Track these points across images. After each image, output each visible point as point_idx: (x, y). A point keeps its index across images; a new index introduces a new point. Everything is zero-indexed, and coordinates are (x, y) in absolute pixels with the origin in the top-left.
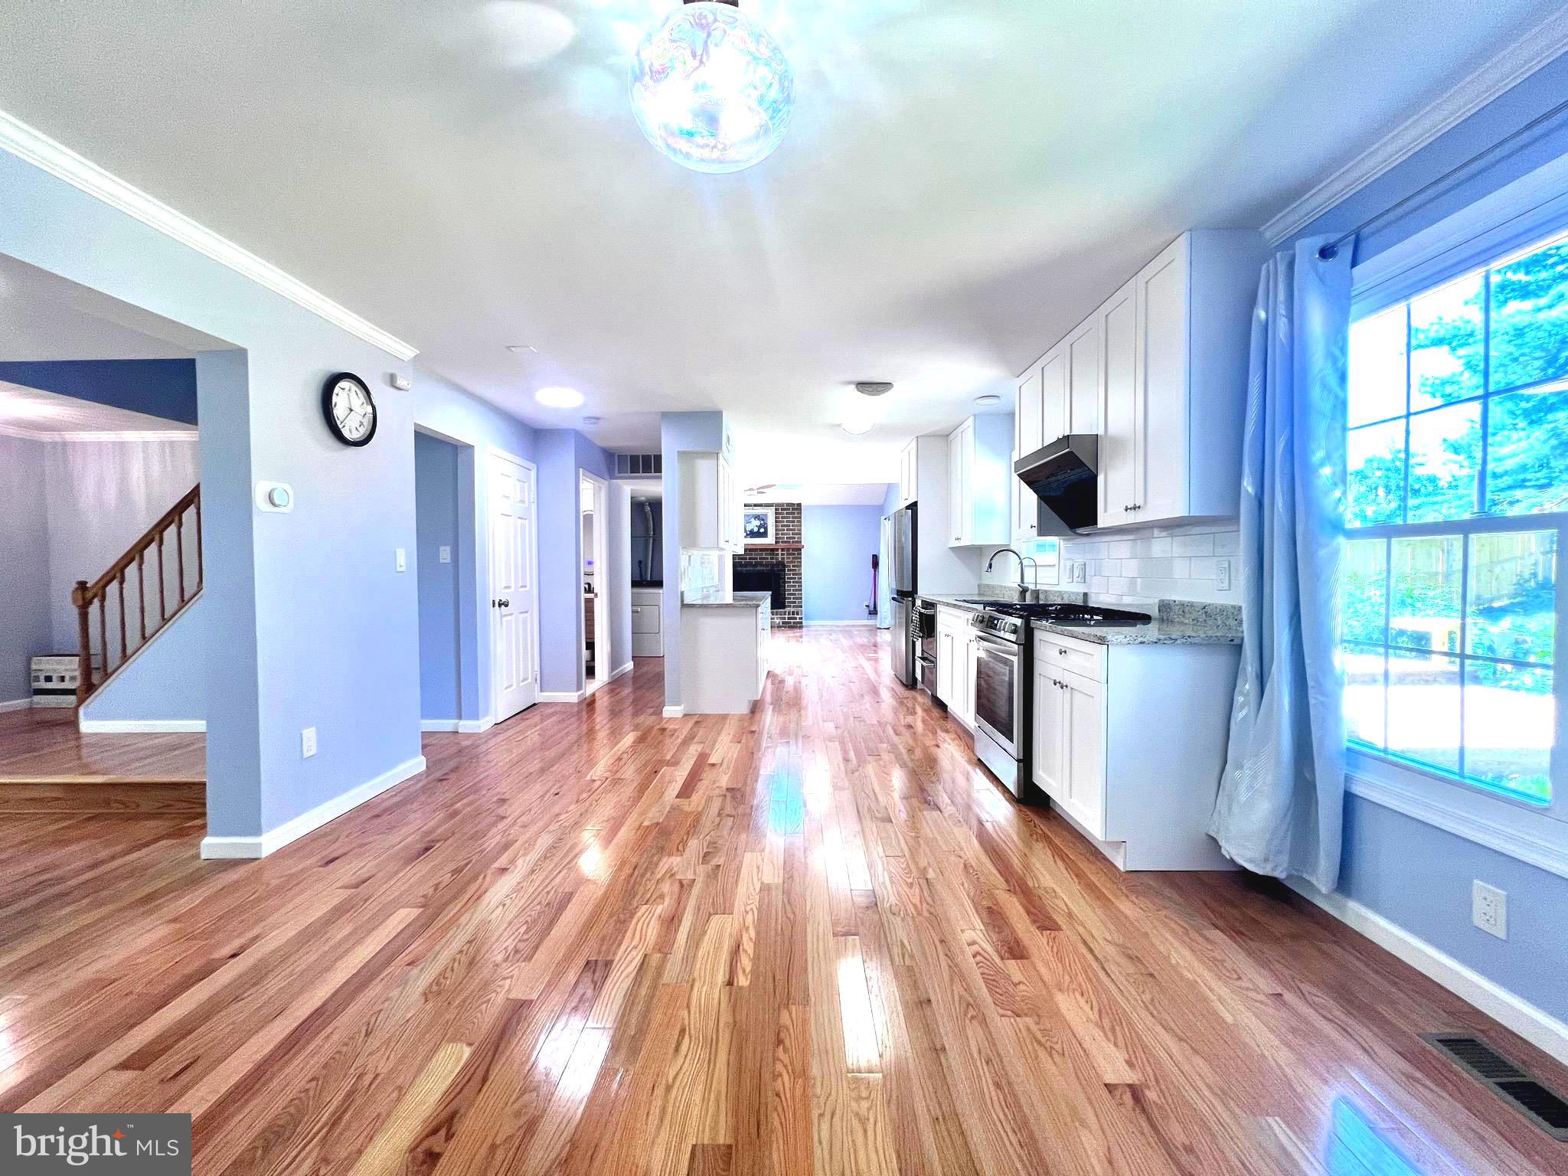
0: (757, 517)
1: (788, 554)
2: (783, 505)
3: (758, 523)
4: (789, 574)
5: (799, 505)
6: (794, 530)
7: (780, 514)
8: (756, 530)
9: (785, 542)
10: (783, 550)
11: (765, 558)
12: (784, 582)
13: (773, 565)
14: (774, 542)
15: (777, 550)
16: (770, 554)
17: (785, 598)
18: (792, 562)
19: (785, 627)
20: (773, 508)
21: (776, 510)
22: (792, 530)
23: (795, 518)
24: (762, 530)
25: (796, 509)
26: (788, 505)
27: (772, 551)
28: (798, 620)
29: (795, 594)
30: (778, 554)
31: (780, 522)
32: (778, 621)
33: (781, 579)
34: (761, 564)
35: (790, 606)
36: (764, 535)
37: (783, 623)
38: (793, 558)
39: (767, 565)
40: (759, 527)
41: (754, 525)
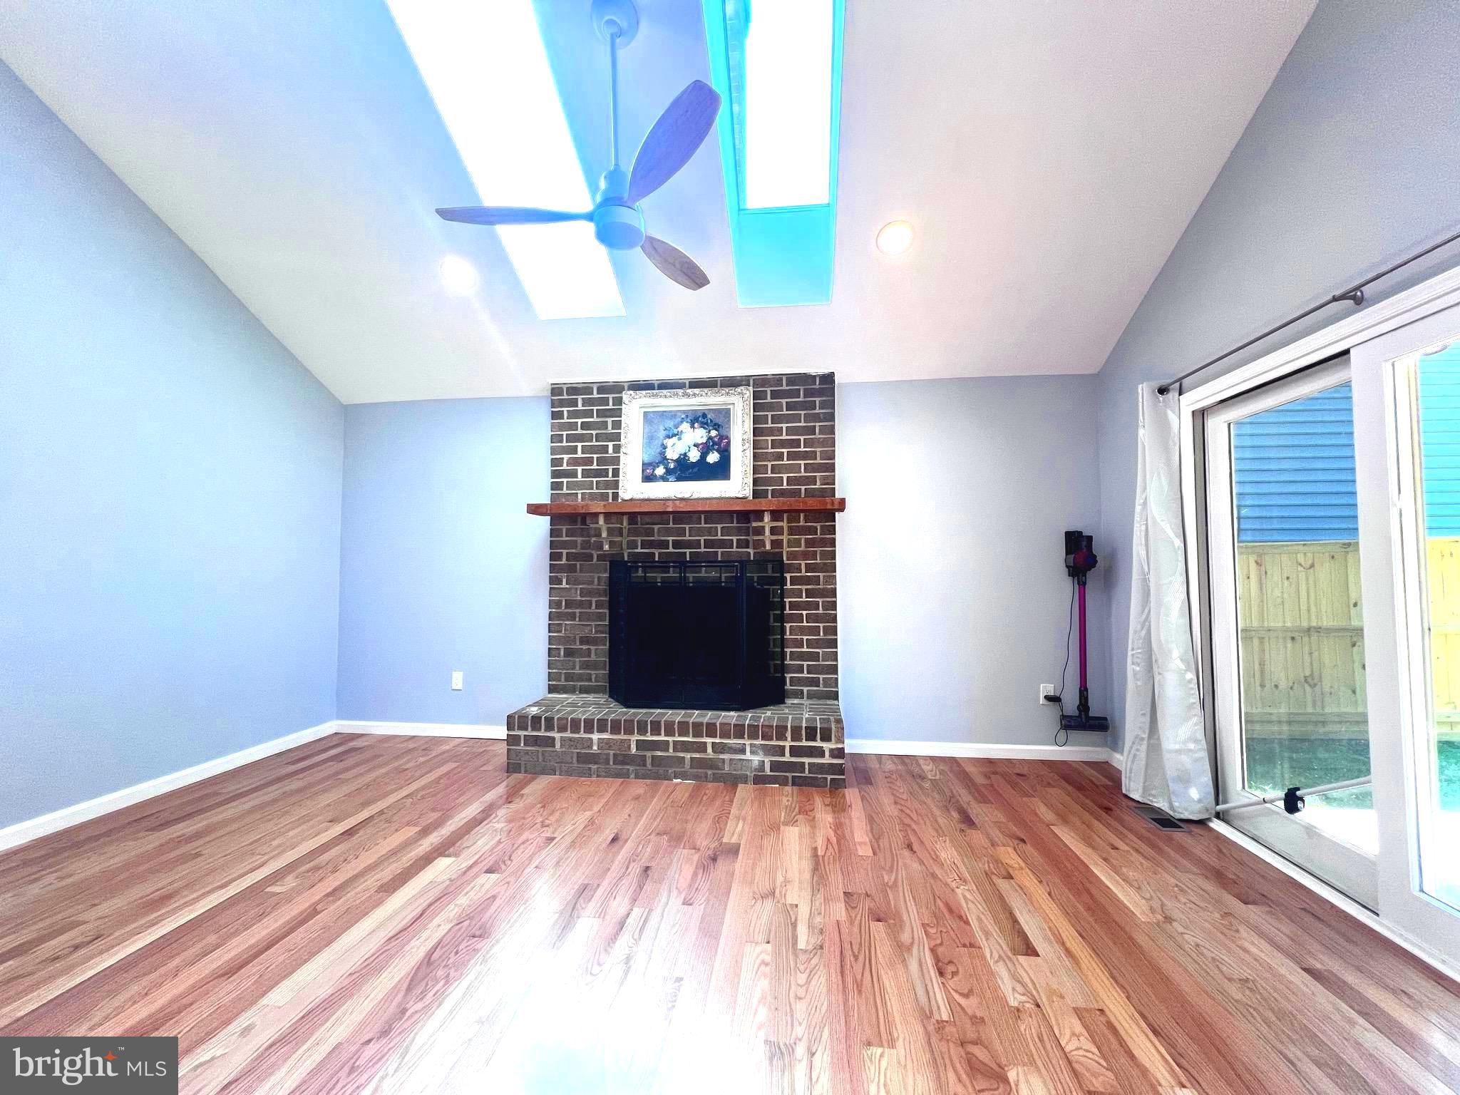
0: (699, 419)
1: (792, 531)
2: (777, 379)
3: (700, 435)
4: (794, 594)
5: (829, 379)
6: (813, 455)
7: (770, 407)
8: (694, 456)
9: (783, 493)
10: (776, 515)
11: (722, 544)
12: (782, 619)
13: (744, 563)
14: (748, 492)
15: (759, 515)
16: (739, 531)
17: (783, 669)
18: (805, 555)
19: (783, 782)
20: (748, 392)
21: (756, 396)
22: (805, 456)
23: (816, 418)
24: (713, 458)
25: (820, 393)
26: (794, 379)
27: (742, 516)
28: (827, 760)
29: (815, 657)
30: (760, 531)
31: (771, 432)
32: (756, 759)
33: (772, 606)
34: (711, 562)
35: (800, 694)
36: (721, 470)
37: (775, 766)
38: (809, 543)
39: (727, 564)
40: (705, 449)
41: (689, 441)
